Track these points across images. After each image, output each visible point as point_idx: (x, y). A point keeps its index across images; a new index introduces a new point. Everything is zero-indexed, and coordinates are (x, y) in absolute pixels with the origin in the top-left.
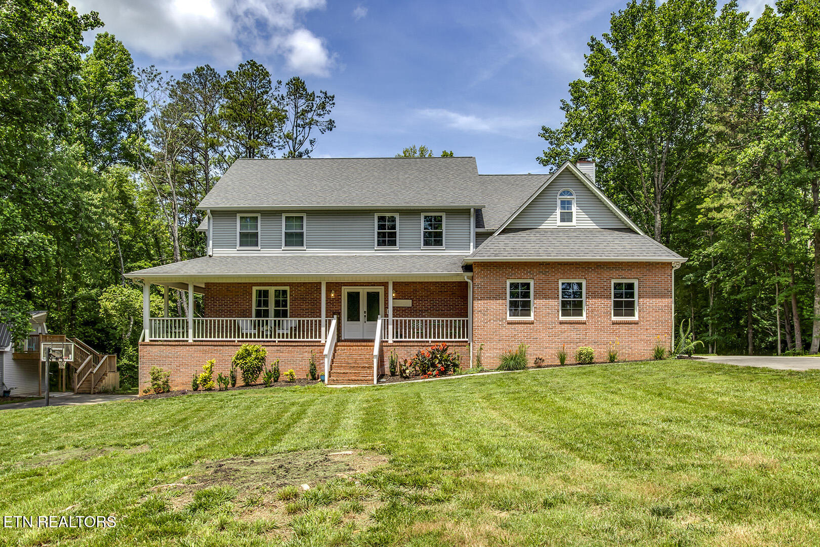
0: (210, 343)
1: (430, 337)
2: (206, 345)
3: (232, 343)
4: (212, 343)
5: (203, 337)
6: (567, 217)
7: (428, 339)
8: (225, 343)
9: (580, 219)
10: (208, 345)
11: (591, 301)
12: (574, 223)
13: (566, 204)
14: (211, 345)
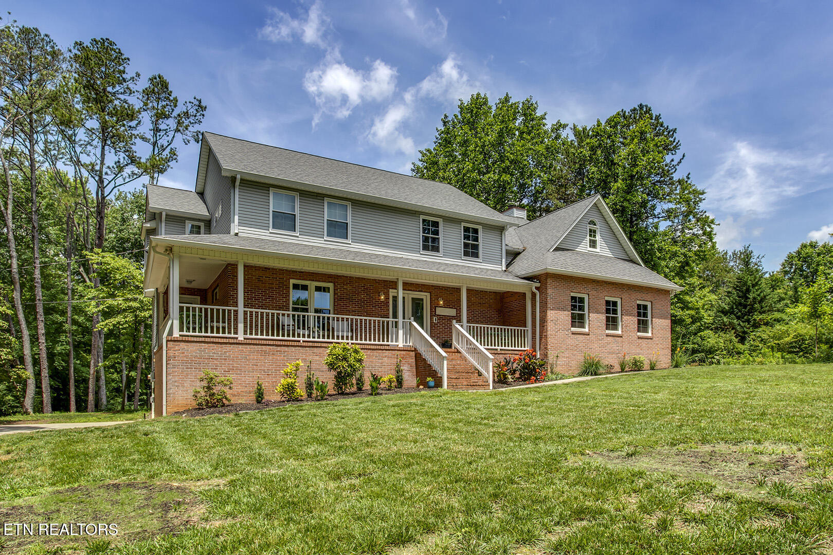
0: (272, 343)
1: (498, 346)
2: (266, 345)
3: (295, 344)
4: (275, 343)
5: (257, 334)
6: (593, 244)
7: (496, 347)
8: (291, 343)
9: (602, 249)
10: (269, 345)
11: (625, 318)
12: (598, 250)
13: (593, 233)
14: (273, 345)
